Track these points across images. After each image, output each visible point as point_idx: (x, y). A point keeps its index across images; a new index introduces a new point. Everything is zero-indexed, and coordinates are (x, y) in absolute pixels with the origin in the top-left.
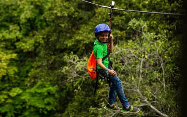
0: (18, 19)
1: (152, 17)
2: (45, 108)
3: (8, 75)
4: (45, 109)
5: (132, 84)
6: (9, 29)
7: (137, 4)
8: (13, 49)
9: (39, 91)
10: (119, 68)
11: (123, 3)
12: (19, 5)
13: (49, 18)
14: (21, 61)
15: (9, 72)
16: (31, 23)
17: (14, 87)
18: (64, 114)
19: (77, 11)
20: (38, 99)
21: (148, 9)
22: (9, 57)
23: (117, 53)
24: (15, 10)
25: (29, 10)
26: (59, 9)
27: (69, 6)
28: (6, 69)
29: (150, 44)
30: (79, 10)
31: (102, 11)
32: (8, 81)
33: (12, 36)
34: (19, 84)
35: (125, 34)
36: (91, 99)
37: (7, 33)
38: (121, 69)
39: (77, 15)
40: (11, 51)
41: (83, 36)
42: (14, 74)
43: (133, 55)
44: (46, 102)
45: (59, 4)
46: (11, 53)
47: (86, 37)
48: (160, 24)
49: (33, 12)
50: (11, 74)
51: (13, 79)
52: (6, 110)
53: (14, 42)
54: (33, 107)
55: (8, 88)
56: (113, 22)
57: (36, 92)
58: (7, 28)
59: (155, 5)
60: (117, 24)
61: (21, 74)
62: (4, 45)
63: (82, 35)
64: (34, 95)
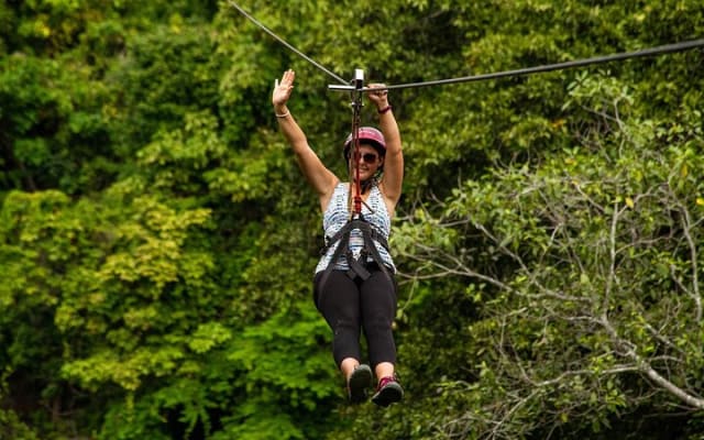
0: (211, 90)
1: (659, 69)
2: (308, 389)
3: (182, 280)
4: (308, 394)
5: (582, 299)
6: (182, 128)
7: (607, 25)
8: (197, 195)
9: (288, 334)
10: (536, 243)
11: (557, 21)
12: (216, 45)
13: (307, 83)
14: (227, 234)
15: (186, 271)
16: (253, 105)
17: (205, 320)
18: (364, 406)
19: (401, 57)
20: (285, 361)
21: (648, 41)
22: (184, 219)
23: (526, 191)
24: (200, 60)
25: (250, 62)
26: (340, 51)
27: (374, 40)
28: (178, 262)
29: (642, 160)
30: (407, 53)
31: (484, 54)
32: (183, 302)
33: (194, 149)
34: (220, 309)
35: (565, 129)
36: (454, 355)
37: (176, 138)
38: (541, 249)
39: (400, 68)
40: (191, 201)
41: (421, 141)
42: (202, 278)
43: (585, 197)
44: (311, 371)
45: (339, 33)
46: (193, 208)
47: (430, 144)
48: (687, 90)
49: (261, 66)
50: (193, 278)
51: (201, 291)
52: (181, 398)
53: (202, 170)
54: (270, 385)
55: (185, 325)
56: (523, 88)
57: (276, 338)
58: (176, 121)
59: (668, 27)
60: (538, 95)
61: (227, 276)
62: (168, 179)
63: (418, 136)
64: (270, 346)
